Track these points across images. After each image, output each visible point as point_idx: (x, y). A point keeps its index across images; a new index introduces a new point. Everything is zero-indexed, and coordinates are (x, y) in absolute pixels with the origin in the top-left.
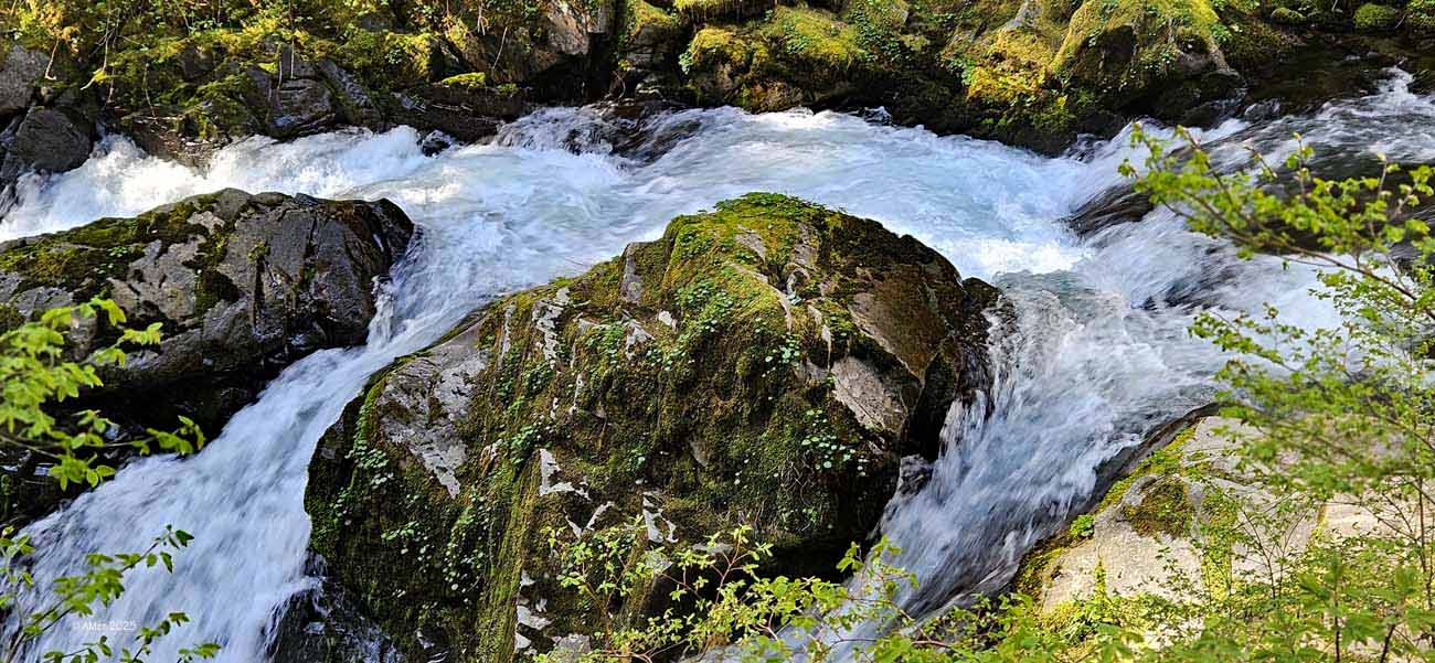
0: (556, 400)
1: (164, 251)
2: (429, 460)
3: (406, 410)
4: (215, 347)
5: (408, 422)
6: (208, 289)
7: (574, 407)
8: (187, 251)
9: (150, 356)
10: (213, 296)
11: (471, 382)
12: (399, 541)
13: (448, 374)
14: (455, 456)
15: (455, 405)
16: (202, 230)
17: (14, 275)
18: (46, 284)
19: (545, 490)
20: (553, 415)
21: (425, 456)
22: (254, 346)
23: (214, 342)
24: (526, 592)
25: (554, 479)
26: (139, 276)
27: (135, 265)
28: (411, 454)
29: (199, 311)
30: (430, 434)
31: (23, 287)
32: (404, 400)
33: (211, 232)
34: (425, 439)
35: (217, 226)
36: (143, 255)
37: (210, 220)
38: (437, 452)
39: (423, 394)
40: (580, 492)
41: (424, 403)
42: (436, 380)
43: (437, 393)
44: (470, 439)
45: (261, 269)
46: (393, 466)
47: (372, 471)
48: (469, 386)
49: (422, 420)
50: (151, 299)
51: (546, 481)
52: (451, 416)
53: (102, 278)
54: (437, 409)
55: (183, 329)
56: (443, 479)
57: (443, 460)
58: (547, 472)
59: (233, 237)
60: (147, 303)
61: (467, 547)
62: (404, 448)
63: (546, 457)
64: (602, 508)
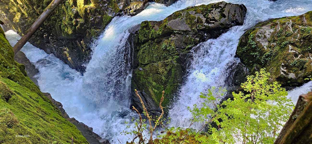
0: (293, 38)
1: (216, 10)
2: (263, 44)
3: (260, 36)
4: (222, 24)
5: (260, 38)
6: (221, 16)
7: (297, 39)
8: (219, 10)
9: (213, 24)
10: (222, 17)
11: (271, 33)
12: (254, 55)
13: (267, 31)
14: (267, 44)
15: (268, 36)
16: (221, 7)
17: (194, 12)
18: (199, 13)
20: (292, 40)
21: (262, 43)
22: (227, 24)
23: (222, 23)
24: (283, 66)
25: (292, 50)
26: (212, 13)
27: (212, 11)
28: (260, 43)
29: (220, 19)
30: (263, 40)
31: (196, 13)
32: (260, 35)
33: (222, 7)
34: (263, 41)
35: (223, 7)
36: (213, 10)
37: (222, 6)
38: (264, 43)
39: (263, 34)
40: (297, 52)
41: (263, 36)
42: (265, 32)
43: (265, 34)
44: (269, 42)
45: (229, 14)
46: (256, 44)
47: (253, 45)
48: (271, 34)
49: (262, 38)
50: (214, 16)
51: (290, 50)
52: (267, 38)
53: (207, 13)
54: (265, 37)
55: (218, 21)
56: (264, 47)
57: (265, 44)
58: (290, 49)
59: (225, 8)
60: (213, 17)
62: (259, 42)
63: (290, 47)
64: (300, 55)
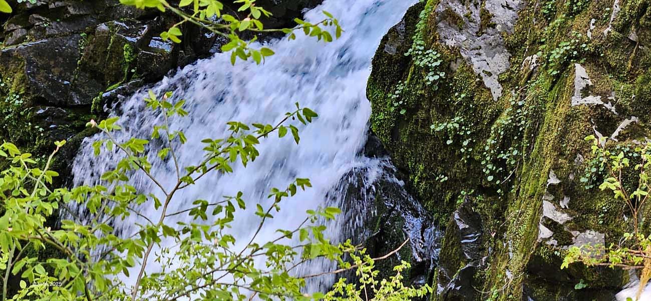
0: (593, 21)
2: (477, 65)
3: (459, 18)
5: (461, 29)
7: (609, 29)
12: (445, 133)
14: (499, 62)
15: (503, 17)
19: (577, 100)
20: (589, 34)
21: (474, 60)
24: (552, 189)
25: (586, 91)
28: (461, 57)
30: (479, 42)
34: (475, 45)
38: (484, 57)
39: (476, 5)
40: (608, 106)
41: (476, 13)
43: (488, 6)
44: (513, 49)
46: (445, 66)
47: (427, 69)
49: (474, 28)
51: (578, 93)
52: (499, 27)
54: (487, 21)
56: (488, 82)
57: (489, 66)
61: (504, 146)
62: (456, 52)
63: (580, 73)
64: (626, 123)
